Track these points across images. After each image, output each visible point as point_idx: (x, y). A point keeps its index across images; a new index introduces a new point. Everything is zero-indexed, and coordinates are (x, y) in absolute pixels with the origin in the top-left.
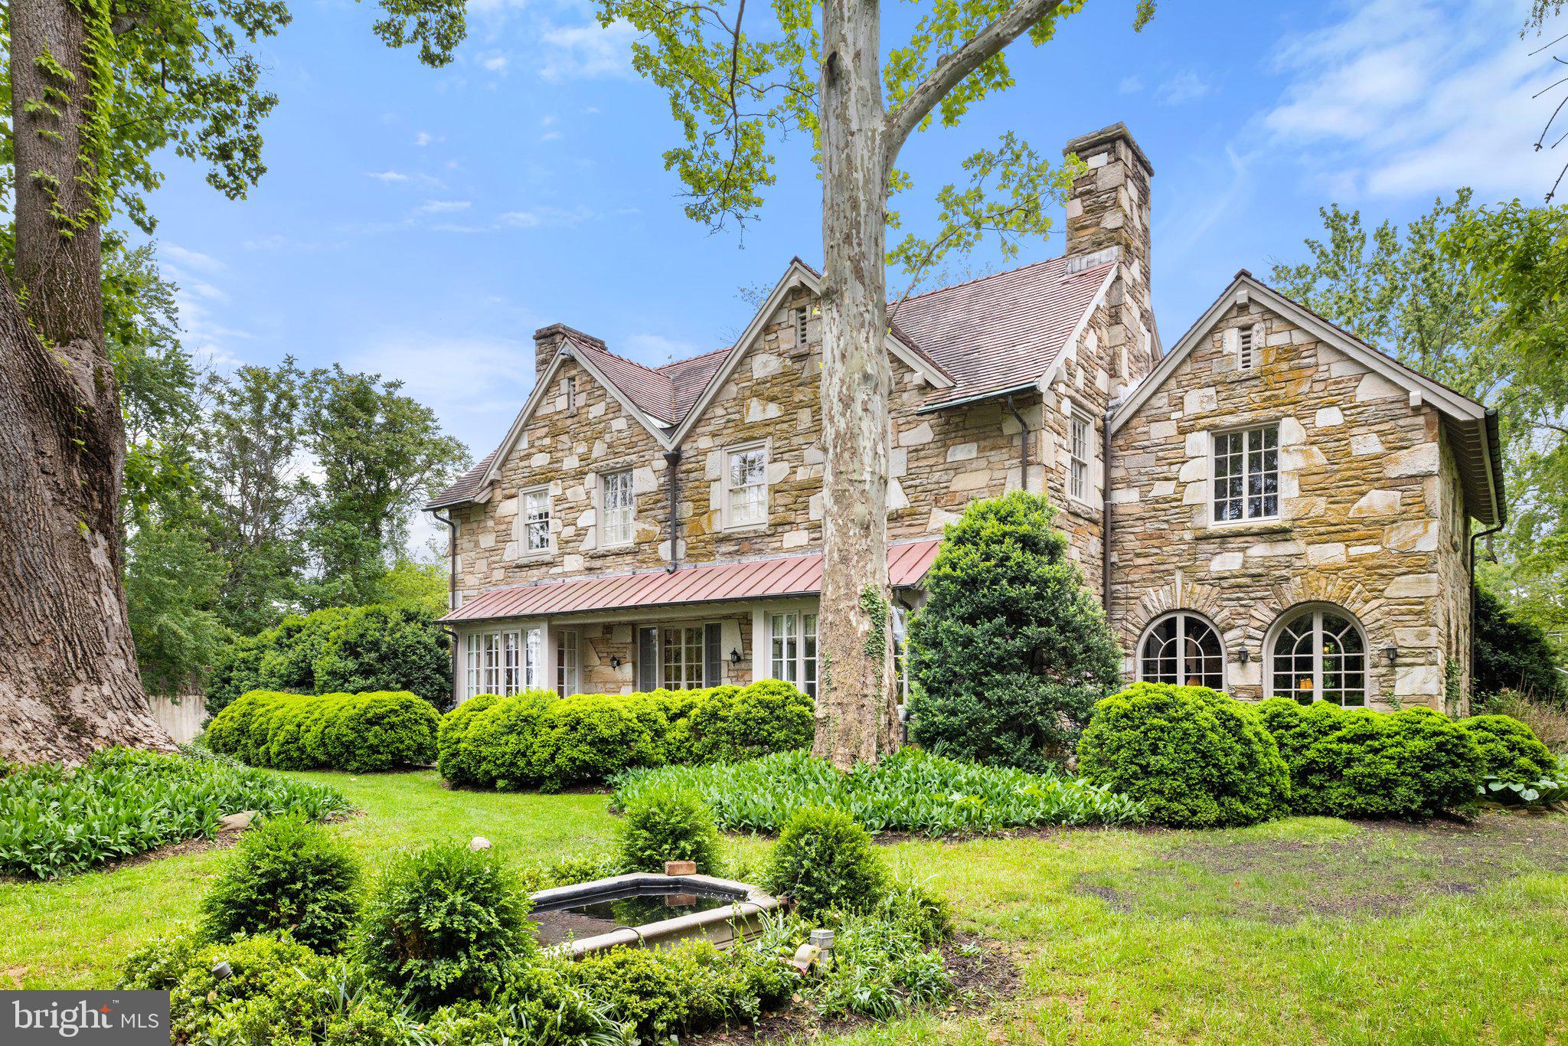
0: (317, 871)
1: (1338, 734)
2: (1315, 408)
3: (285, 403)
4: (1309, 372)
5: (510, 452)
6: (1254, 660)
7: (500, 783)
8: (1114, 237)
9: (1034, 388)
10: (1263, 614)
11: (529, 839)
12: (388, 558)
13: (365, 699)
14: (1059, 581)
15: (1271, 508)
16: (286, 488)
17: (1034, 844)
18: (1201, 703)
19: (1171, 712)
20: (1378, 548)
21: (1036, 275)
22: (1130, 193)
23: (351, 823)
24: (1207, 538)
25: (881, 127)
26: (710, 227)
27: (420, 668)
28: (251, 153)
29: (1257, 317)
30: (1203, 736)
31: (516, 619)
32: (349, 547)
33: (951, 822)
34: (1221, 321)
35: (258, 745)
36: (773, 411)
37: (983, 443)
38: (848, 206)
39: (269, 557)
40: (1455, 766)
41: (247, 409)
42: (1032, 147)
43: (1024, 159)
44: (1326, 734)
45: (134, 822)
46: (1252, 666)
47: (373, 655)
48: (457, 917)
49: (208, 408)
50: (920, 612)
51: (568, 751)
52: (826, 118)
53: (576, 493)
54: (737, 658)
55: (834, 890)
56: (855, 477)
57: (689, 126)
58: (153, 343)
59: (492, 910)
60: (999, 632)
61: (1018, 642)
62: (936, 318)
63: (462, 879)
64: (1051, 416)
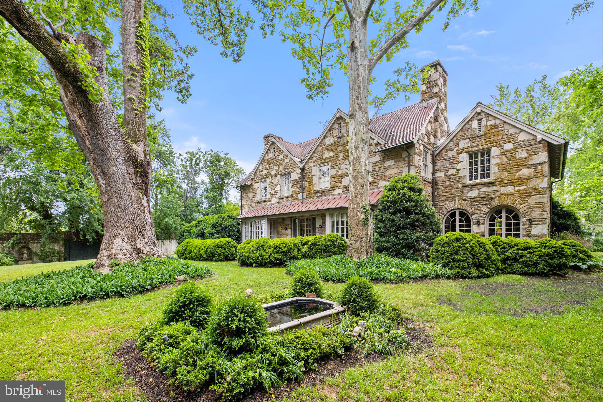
0: (198, 301)
1: (517, 247)
2: (503, 143)
3: (198, 161)
4: (501, 132)
5: (257, 170)
6: (482, 224)
7: (254, 265)
8: (436, 95)
9: (413, 142)
10: (485, 209)
11: (263, 283)
12: (224, 201)
13: (217, 240)
14: (422, 201)
15: (488, 176)
16: (198, 183)
17: (419, 285)
18: (471, 238)
19: (462, 241)
20: (526, 187)
21: (411, 109)
22: (441, 82)
23: (212, 278)
24: (466, 186)
25: (368, 63)
26: (313, 101)
27: (232, 231)
28: (187, 91)
29: (484, 116)
30: (473, 249)
31: (258, 217)
32: (214, 199)
33: (392, 278)
34: (471, 118)
35: (189, 254)
36: (332, 154)
37: (396, 160)
38: (357, 88)
39: (194, 202)
40: (560, 258)
41: (189, 163)
42: (416, 65)
43: (413, 69)
44: (513, 247)
45: (151, 279)
46: (482, 226)
47: (220, 228)
48: (242, 323)
49: (179, 162)
50: (377, 212)
51: (273, 255)
52: (351, 62)
53: (275, 181)
54: (321, 227)
55: (363, 305)
56: (360, 171)
57: (308, 71)
58: (164, 146)
59: (253, 320)
60: (403, 217)
61: (409, 220)
62: (380, 124)
63: (243, 308)
64: (417, 151)
